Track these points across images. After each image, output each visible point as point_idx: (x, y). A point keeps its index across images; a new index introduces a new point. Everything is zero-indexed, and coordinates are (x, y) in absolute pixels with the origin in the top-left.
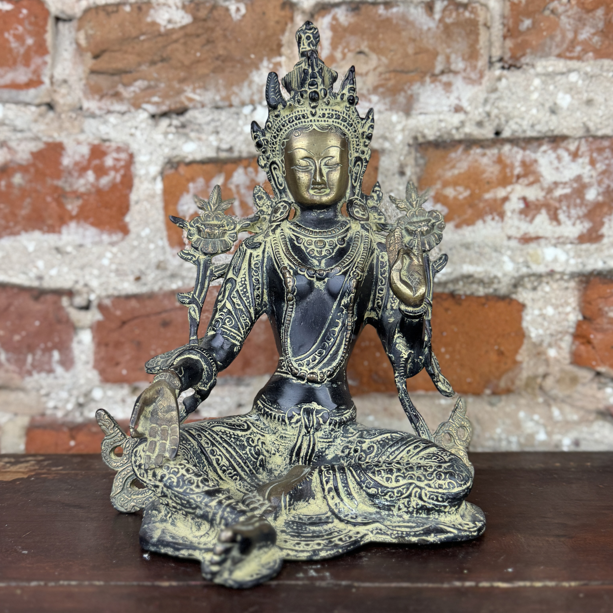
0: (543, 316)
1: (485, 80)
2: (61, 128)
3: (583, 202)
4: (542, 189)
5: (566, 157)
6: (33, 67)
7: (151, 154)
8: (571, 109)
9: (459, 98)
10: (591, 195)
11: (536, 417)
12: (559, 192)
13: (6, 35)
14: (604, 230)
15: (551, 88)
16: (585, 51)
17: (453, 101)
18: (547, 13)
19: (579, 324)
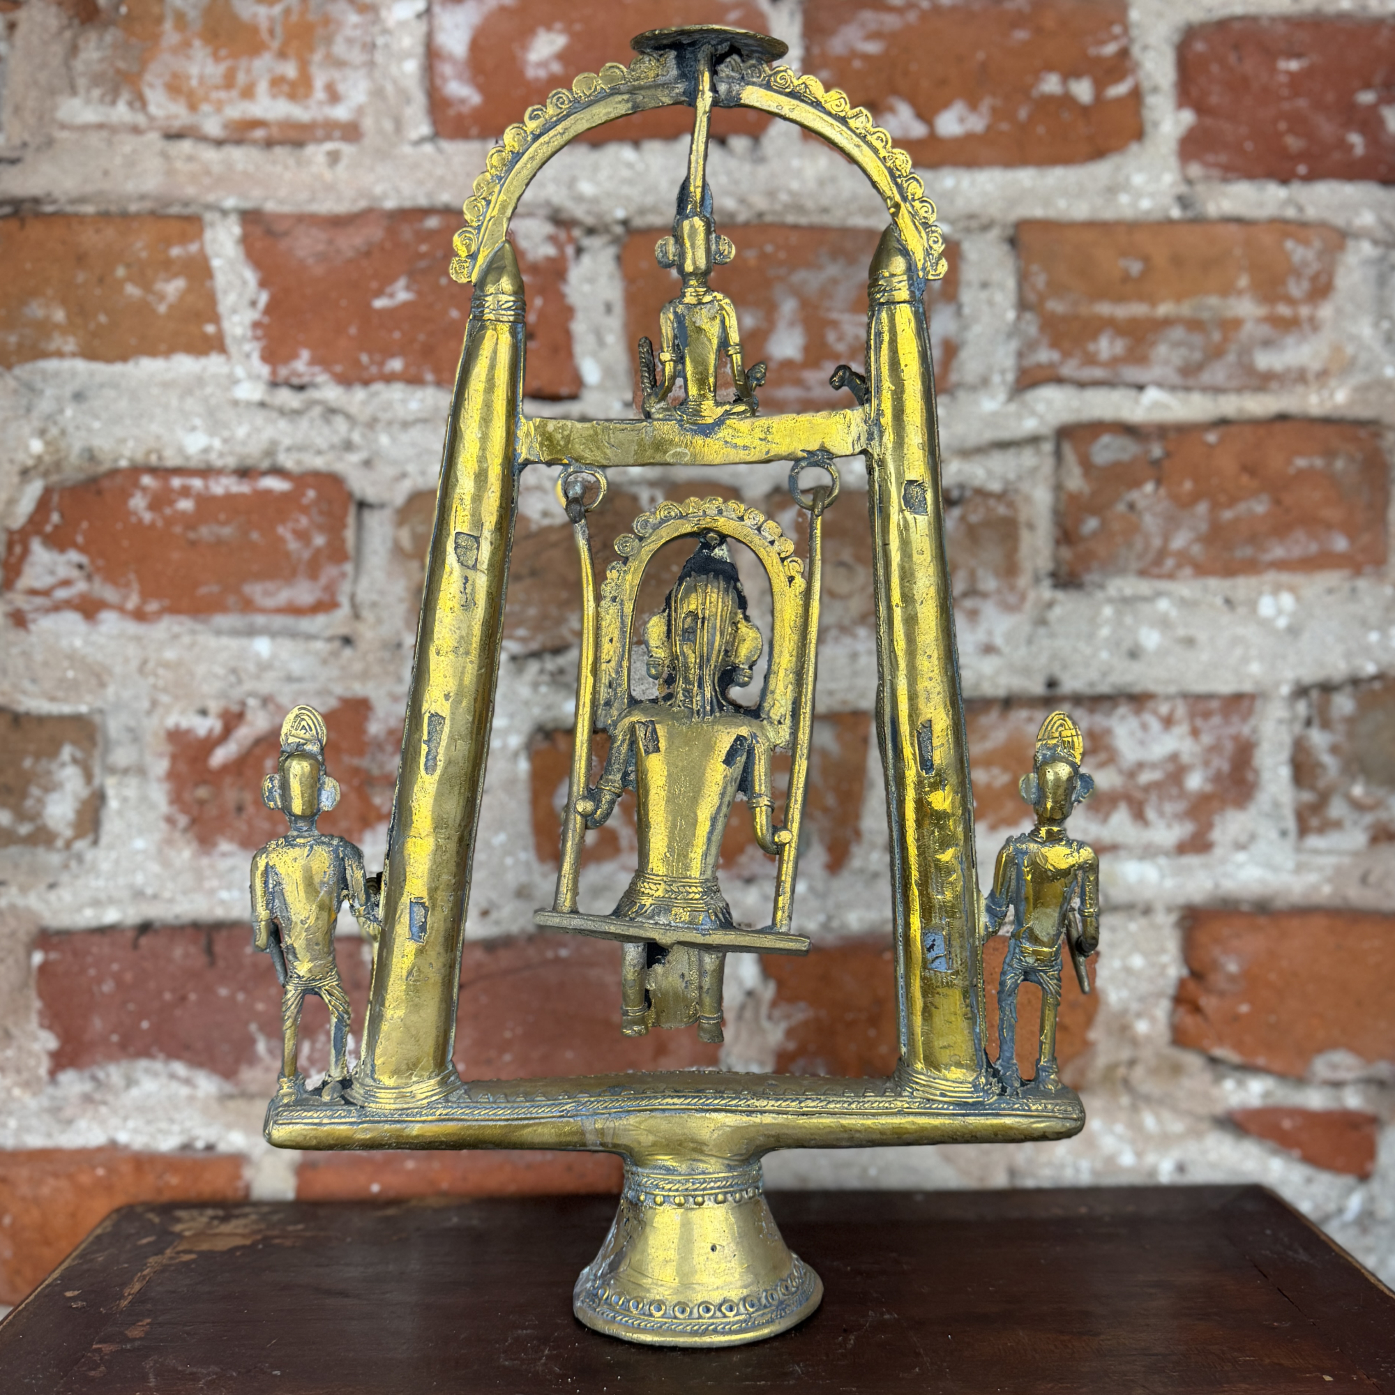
0: (1128, 970)
1: (1028, 605)
2: (364, 676)
3: (1182, 794)
4: (1121, 772)
5: (1155, 725)
6: (323, 580)
7: (512, 716)
8: (1162, 653)
9: (990, 633)
10: (1195, 782)
11: (1119, 1128)
12: (1145, 777)
13: (281, 530)
14: (1216, 835)
15: (1128, 620)
16: (1179, 566)
17: (980, 636)
18: (1121, 507)
19: (1182, 984)
